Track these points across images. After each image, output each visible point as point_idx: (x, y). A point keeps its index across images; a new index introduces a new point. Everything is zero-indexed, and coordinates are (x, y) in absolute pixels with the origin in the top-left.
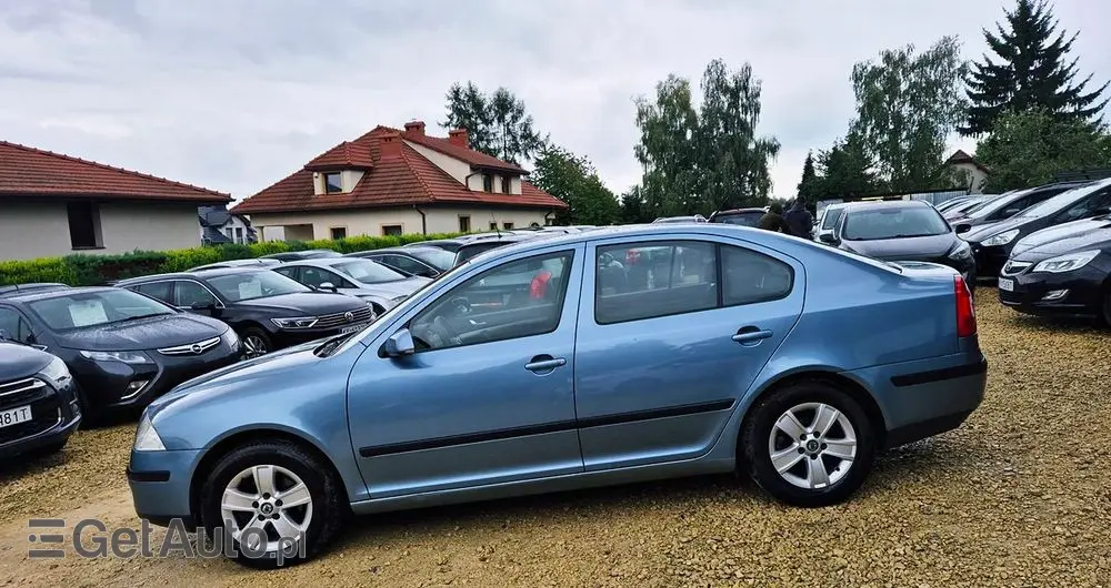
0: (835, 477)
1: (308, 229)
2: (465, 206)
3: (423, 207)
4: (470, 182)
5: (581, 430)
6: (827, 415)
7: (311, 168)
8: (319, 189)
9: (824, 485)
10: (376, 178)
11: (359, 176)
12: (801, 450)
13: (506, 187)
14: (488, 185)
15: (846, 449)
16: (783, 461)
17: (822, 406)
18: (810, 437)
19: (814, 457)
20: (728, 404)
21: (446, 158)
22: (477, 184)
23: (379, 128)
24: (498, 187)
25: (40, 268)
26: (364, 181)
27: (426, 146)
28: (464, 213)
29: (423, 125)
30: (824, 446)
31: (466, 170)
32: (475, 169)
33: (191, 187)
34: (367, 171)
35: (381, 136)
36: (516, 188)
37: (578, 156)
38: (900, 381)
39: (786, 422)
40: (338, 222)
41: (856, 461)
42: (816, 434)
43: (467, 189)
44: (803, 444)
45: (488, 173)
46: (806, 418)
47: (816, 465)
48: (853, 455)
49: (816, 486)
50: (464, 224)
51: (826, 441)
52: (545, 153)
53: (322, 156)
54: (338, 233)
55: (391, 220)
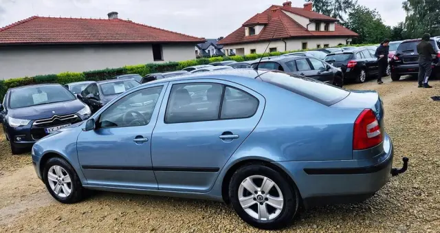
0: (273, 216)
1: (242, 50)
2: (305, 38)
3: (285, 39)
4: (309, 26)
5: (155, 171)
6: (269, 183)
7: (244, 26)
8: (247, 34)
9: (265, 219)
10: (268, 28)
11: (262, 27)
12: (255, 199)
13: (327, 28)
14: (318, 27)
15: (278, 202)
16: (245, 202)
17: (265, 178)
18: (259, 193)
19: (261, 204)
20: (217, 170)
21: (299, 17)
22: (312, 28)
23: (273, 6)
24: (322, 27)
25: (138, 68)
26: (264, 29)
27: (291, 12)
28: (304, 41)
29: (290, 3)
30: (267, 199)
31: (307, 21)
32: (312, 21)
33: (192, 37)
34: (265, 25)
35: (274, 10)
36: (332, 28)
37: (371, 9)
38: (309, 171)
39: (247, 183)
40: (253, 47)
41: (283, 210)
42: (263, 192)
43: (307, 30)
44: (256, 196)
45: (317, 22)
46: (258, 182)
47: (262, 208)
48: (281, 207)
49: (262, 219)
50: (304, 46)
51: (268, 196)
52: (354, 9)
53: (249, 20)
54: (253, 51)
55: (272, 45)
